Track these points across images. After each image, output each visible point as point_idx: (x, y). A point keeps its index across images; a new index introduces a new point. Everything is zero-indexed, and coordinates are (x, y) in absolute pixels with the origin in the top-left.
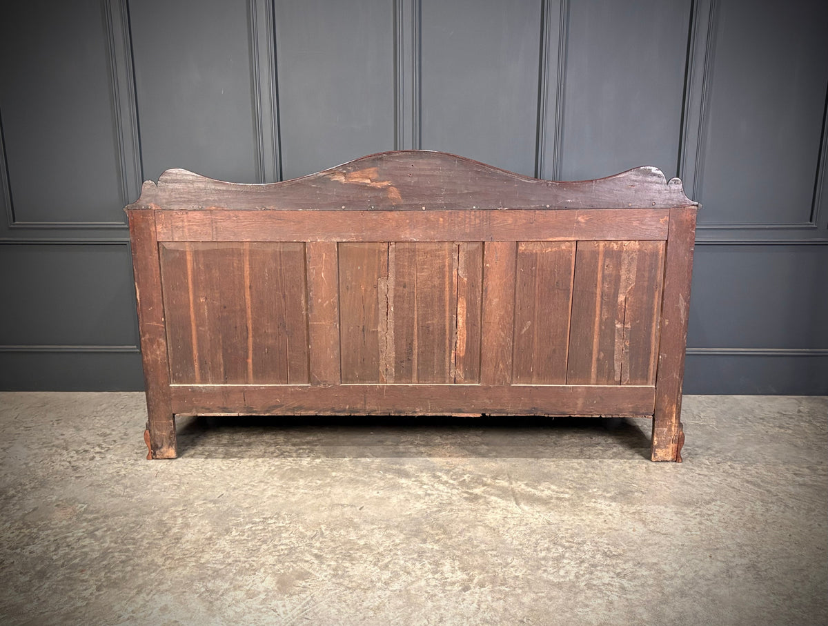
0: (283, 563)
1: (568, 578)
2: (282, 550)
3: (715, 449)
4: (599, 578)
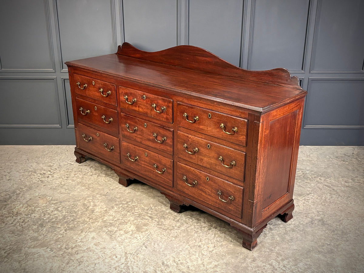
0: (137, 220)
2: (136, 215)
3: (314, 171)
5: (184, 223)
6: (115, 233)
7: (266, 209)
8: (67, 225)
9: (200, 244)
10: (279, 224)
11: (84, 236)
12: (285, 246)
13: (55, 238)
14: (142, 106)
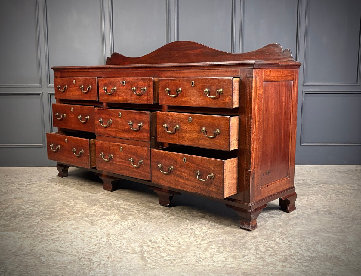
2: (121, 209)
3: (316, 180)
5: (175, 214)
6: (97, 221)
7: (264, 186)
8: (43, 216)
9: (193, 227)
14: (122, 94)
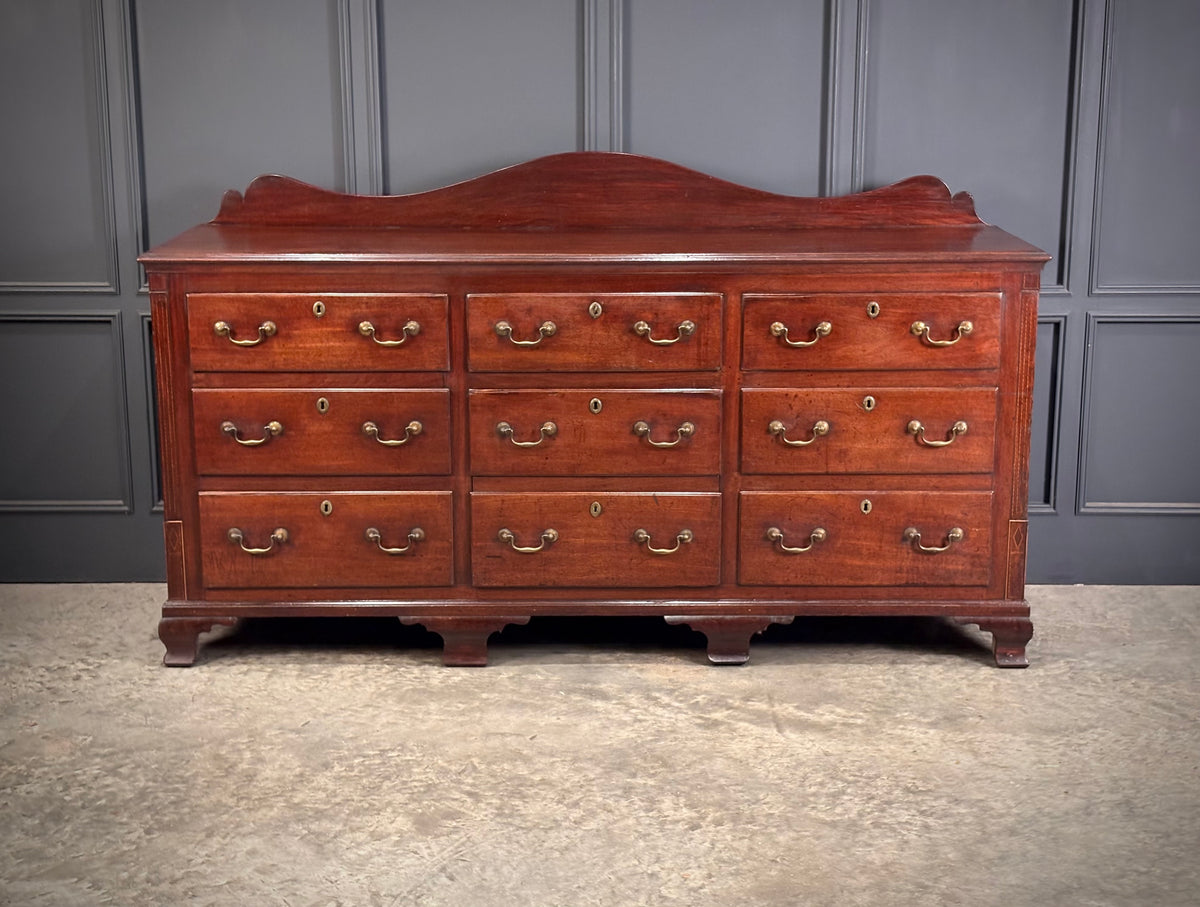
0: (420, 802)
1: (846, 816)
2: (416, 787)
3: (1116, 662)
4: (894, 816)
5: (599, 811)
6: (335, 837)
8: (152, 816)
9: (656, 868)
10: (959, 813)
11: (218, 846)
12: (976, 876)
13: (107, 853)
